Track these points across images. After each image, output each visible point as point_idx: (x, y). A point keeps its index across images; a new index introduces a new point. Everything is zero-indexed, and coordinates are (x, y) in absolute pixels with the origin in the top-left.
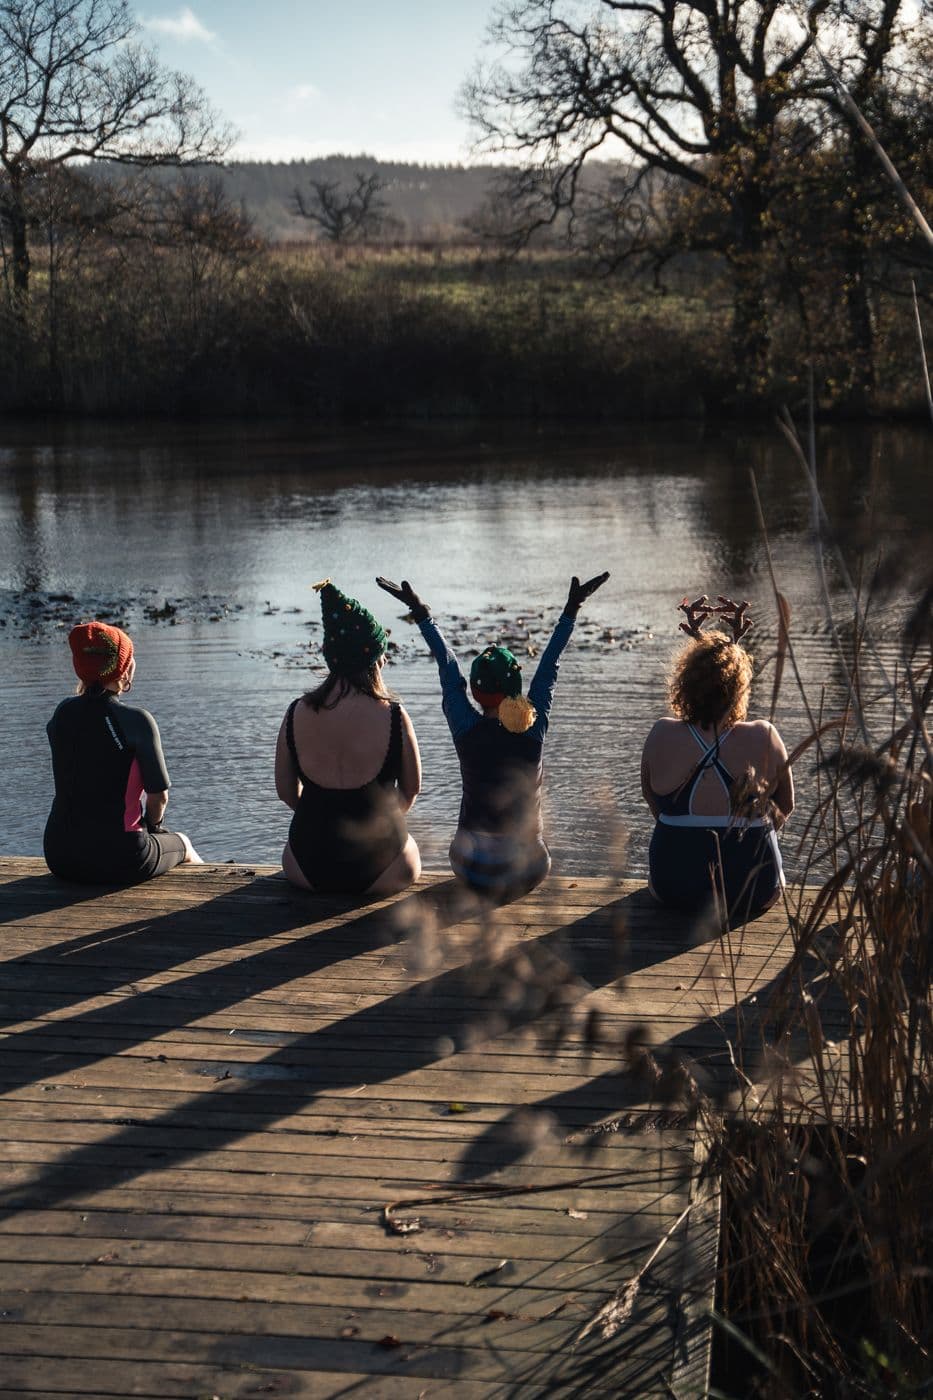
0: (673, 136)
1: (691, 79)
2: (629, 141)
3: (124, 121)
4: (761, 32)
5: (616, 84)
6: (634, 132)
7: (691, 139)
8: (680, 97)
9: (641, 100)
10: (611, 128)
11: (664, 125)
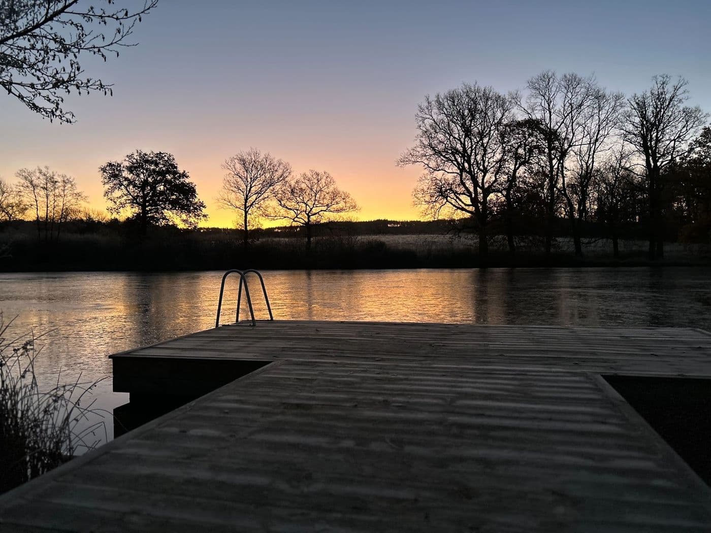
0: (463, 202)
1: (467, 189)
2: (452, 204)
3: (333, 203)
4: (483, 179)
5: (448, 191)
6: (453, 201)
7: (467, 203)
8: (464, 194)
9: (455, 194)
10: (447, 201)
11: (460, 200)
